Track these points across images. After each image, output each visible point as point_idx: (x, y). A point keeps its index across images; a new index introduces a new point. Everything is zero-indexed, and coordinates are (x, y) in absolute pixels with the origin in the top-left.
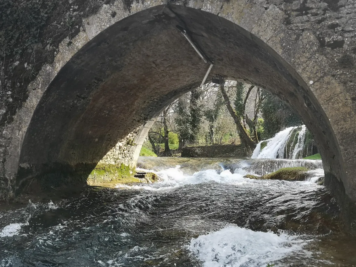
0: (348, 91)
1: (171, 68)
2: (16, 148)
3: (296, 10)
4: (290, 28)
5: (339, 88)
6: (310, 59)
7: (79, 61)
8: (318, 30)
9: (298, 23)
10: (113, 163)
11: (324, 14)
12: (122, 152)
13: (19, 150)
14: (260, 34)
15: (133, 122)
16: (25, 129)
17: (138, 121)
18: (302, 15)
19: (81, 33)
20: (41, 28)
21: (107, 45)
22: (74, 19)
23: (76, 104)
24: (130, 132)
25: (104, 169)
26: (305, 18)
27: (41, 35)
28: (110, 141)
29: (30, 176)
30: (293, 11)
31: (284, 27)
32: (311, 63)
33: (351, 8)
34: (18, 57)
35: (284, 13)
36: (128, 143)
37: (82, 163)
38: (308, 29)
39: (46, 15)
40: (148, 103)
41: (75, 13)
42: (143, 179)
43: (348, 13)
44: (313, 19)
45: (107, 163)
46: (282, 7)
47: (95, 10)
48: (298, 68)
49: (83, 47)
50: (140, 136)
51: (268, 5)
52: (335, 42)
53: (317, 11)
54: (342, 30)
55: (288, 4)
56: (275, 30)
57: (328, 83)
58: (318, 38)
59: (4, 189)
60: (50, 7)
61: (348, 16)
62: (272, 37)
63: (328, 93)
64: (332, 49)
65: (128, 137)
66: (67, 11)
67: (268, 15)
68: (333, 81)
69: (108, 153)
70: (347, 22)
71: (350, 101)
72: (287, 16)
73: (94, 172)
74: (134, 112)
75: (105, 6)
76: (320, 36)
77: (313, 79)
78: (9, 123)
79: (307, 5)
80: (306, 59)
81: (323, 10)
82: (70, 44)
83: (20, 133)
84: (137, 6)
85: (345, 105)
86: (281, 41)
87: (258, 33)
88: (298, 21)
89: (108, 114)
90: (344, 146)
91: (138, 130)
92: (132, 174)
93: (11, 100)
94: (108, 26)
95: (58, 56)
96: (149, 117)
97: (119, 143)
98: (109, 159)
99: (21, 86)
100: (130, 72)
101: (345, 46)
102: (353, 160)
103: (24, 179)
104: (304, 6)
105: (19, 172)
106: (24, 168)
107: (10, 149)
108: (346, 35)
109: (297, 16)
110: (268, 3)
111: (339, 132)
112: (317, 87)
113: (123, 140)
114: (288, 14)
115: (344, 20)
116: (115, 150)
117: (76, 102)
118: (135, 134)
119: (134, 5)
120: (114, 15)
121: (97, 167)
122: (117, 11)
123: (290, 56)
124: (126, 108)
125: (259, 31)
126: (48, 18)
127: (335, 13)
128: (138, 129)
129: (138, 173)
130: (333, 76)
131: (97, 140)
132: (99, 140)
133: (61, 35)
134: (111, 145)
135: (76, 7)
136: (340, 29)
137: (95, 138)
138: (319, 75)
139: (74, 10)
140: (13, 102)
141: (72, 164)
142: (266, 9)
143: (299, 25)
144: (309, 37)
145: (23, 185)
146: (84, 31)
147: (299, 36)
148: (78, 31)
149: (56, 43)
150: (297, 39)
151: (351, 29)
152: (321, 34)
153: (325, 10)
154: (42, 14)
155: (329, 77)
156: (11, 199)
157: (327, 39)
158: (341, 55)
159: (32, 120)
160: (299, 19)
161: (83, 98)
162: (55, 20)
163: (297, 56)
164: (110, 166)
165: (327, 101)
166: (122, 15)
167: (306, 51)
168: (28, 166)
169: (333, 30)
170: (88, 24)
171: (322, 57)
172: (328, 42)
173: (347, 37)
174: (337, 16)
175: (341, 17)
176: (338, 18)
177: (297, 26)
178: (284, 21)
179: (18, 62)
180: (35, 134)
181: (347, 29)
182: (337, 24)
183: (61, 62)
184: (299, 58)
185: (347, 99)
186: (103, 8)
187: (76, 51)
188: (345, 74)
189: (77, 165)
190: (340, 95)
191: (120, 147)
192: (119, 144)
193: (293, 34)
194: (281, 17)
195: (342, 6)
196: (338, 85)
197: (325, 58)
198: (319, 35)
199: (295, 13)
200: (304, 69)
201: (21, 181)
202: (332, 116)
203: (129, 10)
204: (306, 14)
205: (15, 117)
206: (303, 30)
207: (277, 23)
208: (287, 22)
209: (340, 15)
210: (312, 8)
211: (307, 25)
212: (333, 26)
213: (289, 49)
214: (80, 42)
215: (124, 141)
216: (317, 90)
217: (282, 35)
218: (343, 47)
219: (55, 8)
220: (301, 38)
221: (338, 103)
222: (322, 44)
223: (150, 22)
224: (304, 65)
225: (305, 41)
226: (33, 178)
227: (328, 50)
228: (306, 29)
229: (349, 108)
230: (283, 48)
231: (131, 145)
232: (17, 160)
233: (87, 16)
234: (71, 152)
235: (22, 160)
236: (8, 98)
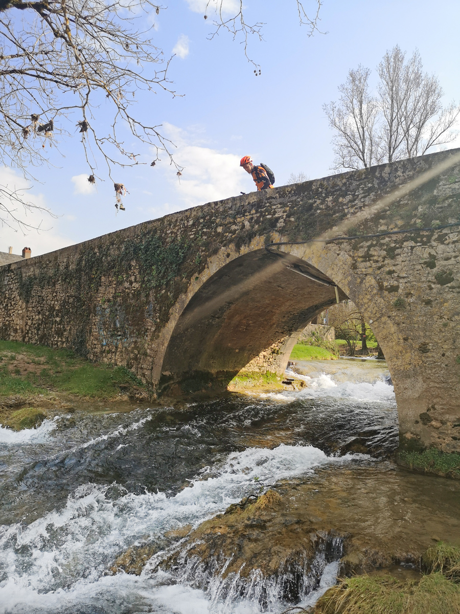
0: (400, 332)
1: (299, 289)
2: (160, 358)
3: (362, 257)
4: (356, 272)
5: (393, 329)
6: (371, 300)
7: (207, 291)
8: (378, 275)
9: (363, 268)
10: (257, 370)
11: (383, 261)
12: (267, 360)
13: (162, 361)
14: (333, 276)
15: (275, 334)
16: (166, 345)
17: (282, 333)
18: (365, 261)
19: (206, 270)
20: (180, 265)
21: (228, 278)
22: (202, 258)
23: (211, 323)
24: (274, 342)
25: (247, 376)
26: (368, 264)
27: (179, 270)
28: (252, 351)
29: (172, 382)
30: (359, 257)
31: (351, 271)
32: (371, 304)
33: (405, 257)
34: (164, 287)
35: (352, 259)
36: (273, 352)
37: (223, 371)
38: (370, 274)
39: (182, 255)
40: (288, 317)
41: (202, 253)
42: (290, 386)
43: (403, 261)
44: (374, 265)
45: (250, 370)
46: (351, 253)
47: (216, 252)
48: (361, 308)
49: (207, 281)
50: (287, 346)
51: (340, 252)
52: (392, 286)
53: (378, 258)
54: (398, 276)
55: (355, 251)
56: (344, 274)
57: (385, 323)
58: (378, 283)
59: (151, 391)
60: (186, 248)
61: (403, 263)
62: (342, 280)
63: (385, 332)
64: (389, 292)
65: (272, 347)
66: (197, 252)
67: (339, 260)
68: (389, 322)
69: (251, 362)
70: (402, 269)
71: (402, 341)
72: (354, 262)
73: (236, 379)
74: (275, 326)
75: (223, 248)
76: (380, 281)
77: (372, 318)
78: (156, 339)
79: (370, 253)
80: (367, 301)
81: (383, 258)
82: (197, 278)
83: (163, 347)
84: (244, 249)
85: (398, 344)
86: (349, 283)
87: (331, 276)
88: (362, 266)
89: (246, 329)
90: (395, 381)
91: (283, 341)
92: (280, 380)
93: (158, 320)
94: (224, 264)
95: (190, 287)
96: (293, 329)
97: (263, 352)
98: (252, 367)
99: (165, 310)
100: (258, 295)
101: (400, 291)
102: (403, 395)
103: (166, 384)
104: (368, 253)
105: (161, 379)
106: (166, 375)
107: (156, 361)
108: (401, 281)
109: (362, 262)
110: (340, 250)
111: (392, 368)
112: (376, 326)
113: (267, 350)
114: (355, 260)
115: (399, 267)
116: (258, 359)
117: (211, 321)
118: (280, 344)
119: (242, 248)
120: (228, 255)
121: (239, 374)
122: (231, 253)
123: (355, 296)
124: (265, 323)
125: (332, 274)
126: (184, 257)
127: (392, 261)
128: (283, 339)
129: (288, 380)
130: (389, 317)
131: (237, 351)
132: (239, 351)
133: (192, 270)
134: (253, 355)
135: (204, 249)
136: (396, 275)
137: (236, 349)
138: (378, 315)
139: (202, 251)
140: (160, 322)
141: (213, 372)
142: (338, 255)
143: (364, 270)
144: (371, 281)
145: (165, 389)
146: (208, 268)
147: (362, 279)
148: (204, 268)
149: (189, 277)
150: (361, 282)
151: (405, 275)
152: (381, 279)
153: (384, 258)
154: (180, 254)
155: (386, 317)
156: (155, 400)
157: (385, 284)
158: (396, 299)
159: (171, 338)
160: (363, 265)
161: (218, 318)
162: (189, 258)
163: (361, 297)
164: (253, 373)
165: (383, 339)
166: (234, 256)
167: (368, 293)
168: (170, 373)
169: (390, 276)
170: (211, 262)
171: (380, 300)
172: (386, 286)
173: (401, 283)
174: (393, 264)
175: (398, 264)
176: (394, 265)
177: (361, 271)
178: (352, 266)
179: (164, 291)
180: (176, 348)
181: (401, 275)
182: (394, 271)
183: (192, 292)
184: (362, 299)
185: (399, 339)
186: (221, 250)
187: (202, 284)
188: (399, 316)
189: (218, 373)
190: (394, 335)
191: (264, 356)
192: (262, 354)
193: (358, 278)
194: (349, 263)
195: (398, 255)
196: (392, 325)
197: (382, 300)
198: (378, 280)
199: (360, 260)
200: (366, 310)
201: (163, 386)
202: (387, 353)
203: (239, 252)
204: (369, 260)
205: (160, 334)
206: (366, 275)
207: (346, 268)
208: (354, 267)
209: (396, 262)
210: (374, 256)
211: (370, 271)
212: (390, 273)
213: (355, 291)
214: (205, 277)
215: (269, 351)
216: (375, 328)
217: (349, 278)
218: (398, 292)
219: (189, 249)
220: (364, 281)
221: (392, 342)
222: (381, 288)
223: (260, 259)
224: (366, 305)
225: (368, 285)
226: (174, 383)
227: (386, 293)
228: (369, 274)
229: (401, 347)
230: (351, 289)
231: (278, 354)
232: (160, 368)
233: (210, 256)
234: (211, 362)
235: (164, 369)
236: (157, 319)
